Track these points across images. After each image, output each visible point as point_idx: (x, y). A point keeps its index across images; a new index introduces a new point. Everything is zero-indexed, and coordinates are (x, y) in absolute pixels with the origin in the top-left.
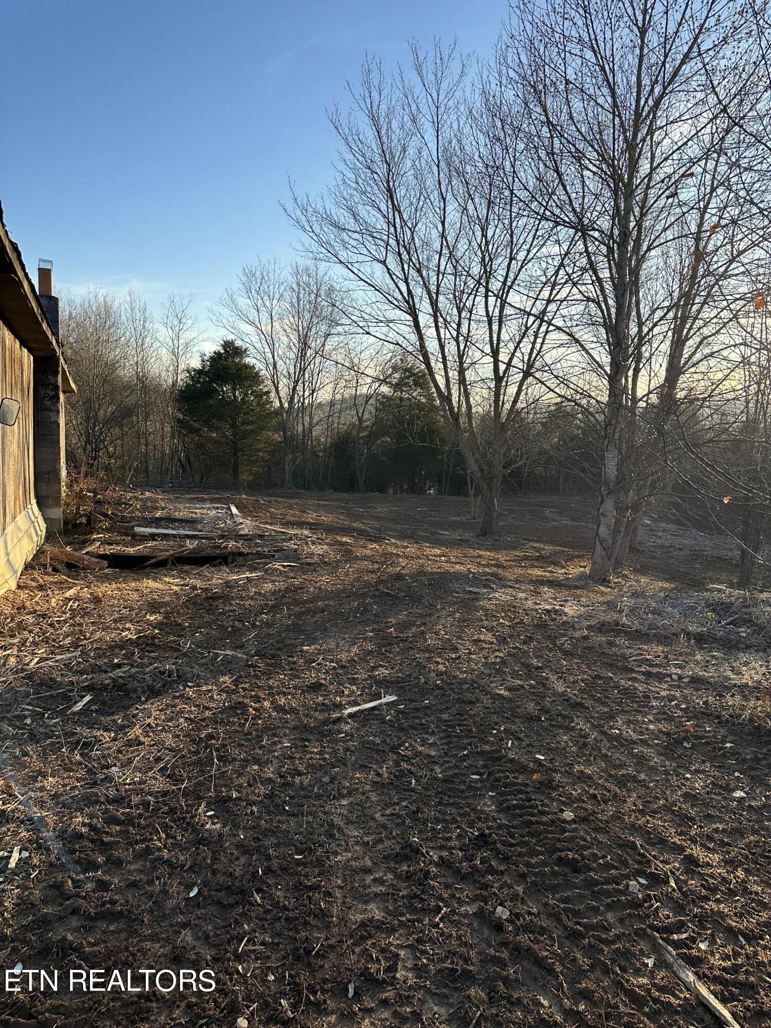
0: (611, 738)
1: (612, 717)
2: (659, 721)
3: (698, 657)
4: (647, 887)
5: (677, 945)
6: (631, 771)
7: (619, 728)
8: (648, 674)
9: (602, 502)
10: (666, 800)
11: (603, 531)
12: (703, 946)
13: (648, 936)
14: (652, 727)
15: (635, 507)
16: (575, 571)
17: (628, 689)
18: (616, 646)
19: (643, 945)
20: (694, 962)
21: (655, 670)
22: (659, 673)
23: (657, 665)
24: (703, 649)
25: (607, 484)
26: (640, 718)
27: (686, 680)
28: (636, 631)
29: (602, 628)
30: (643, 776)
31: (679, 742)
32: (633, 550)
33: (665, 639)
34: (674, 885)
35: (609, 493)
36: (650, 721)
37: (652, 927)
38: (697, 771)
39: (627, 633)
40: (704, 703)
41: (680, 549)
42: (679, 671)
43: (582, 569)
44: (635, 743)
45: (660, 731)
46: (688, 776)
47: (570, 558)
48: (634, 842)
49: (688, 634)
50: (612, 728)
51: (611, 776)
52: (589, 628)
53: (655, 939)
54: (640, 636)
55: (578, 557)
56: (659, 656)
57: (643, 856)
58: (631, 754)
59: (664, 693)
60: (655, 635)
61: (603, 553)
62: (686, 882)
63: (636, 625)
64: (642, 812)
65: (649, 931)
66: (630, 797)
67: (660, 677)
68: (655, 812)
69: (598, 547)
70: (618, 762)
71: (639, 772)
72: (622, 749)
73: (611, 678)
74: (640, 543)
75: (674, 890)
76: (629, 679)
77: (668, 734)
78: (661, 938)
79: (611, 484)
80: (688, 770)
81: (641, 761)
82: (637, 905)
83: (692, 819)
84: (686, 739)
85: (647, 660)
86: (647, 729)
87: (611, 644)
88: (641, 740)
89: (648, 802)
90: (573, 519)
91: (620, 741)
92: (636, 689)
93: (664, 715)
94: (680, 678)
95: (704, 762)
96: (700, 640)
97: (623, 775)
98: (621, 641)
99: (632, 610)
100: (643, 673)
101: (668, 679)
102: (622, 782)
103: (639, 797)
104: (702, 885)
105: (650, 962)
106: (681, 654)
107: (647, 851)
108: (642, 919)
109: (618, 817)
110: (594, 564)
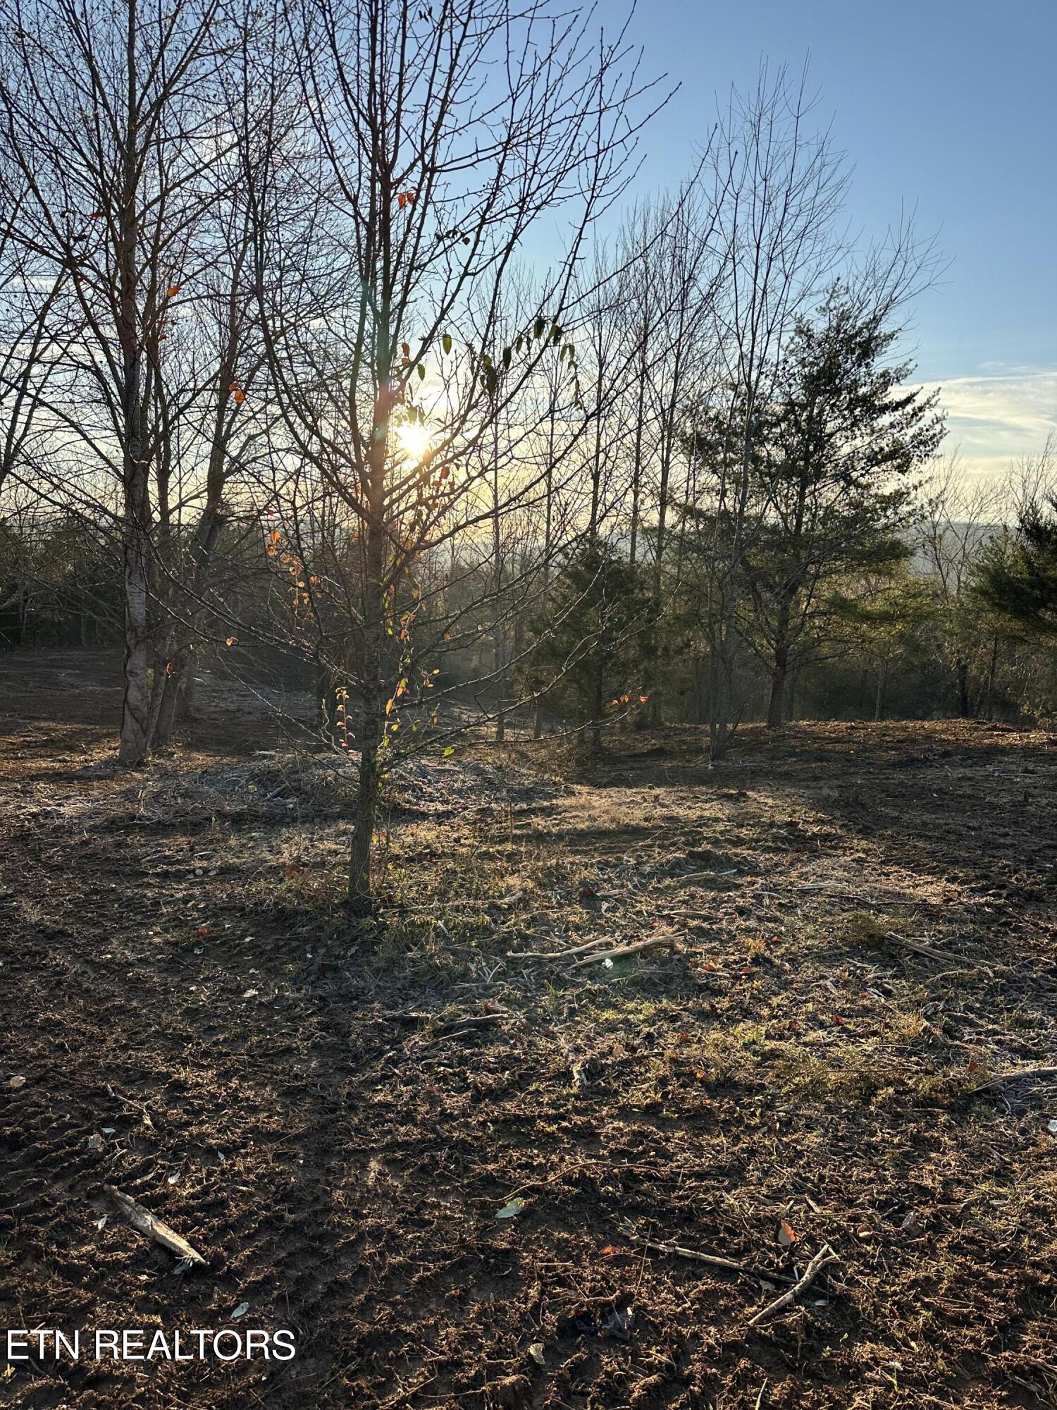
0: (96, 966)
1: (105, 939)
2: (166, 930)
3: (233, 842)
4: (114, 1136)
5: (135, 1191)
6: (119, 1001)
7: (117, 950)
8: (165, 875)
9: (129, 656)
10: (159, 1024)
11: (134, 696)
12: (171, 1181)
13: (104, 1192)
14: (157, 940)
15: (179, 662)
16: (101, 754)
17: (132, 899)
18: (127, 846)
19: (97, 1207)
20: (154, 1203)
21: (172, 869)
22: (179, 871)
23: (178, 862)
24: (239, 831)
25: (134, 630)
26: (143, 932)
27: (212, 873)
28: (159, 823)
29: (112, 826)
30: (134, 1004)
31: (188, 950)
32: (186, 718)
33: (195, 826)
34: (148, 1121)
35: (137, 643)
36: (156, 934)
37: (112, 1181)
38: (206, 979)
39: (143, 828)
40: (229, 896)
42: (205, 864)
43: (111, 752)
44: (131, 965)
45: (167, 942)
46: (193, 988)
47: (96, 739)
48: (105, 1087)
49: (222, 816)
50: (102, 953)
51: (90, 1014)
52: (92, 829)
53: (112, 1192)
54: (162, 828)
55: (108, 735)
56: (182, 850)
57: (116, 1099)
58: (124, 980)
59: (179, 895)
60: (183, 824)
61: (136, 726)
62: (164, 1114)
63: (158, 814)
64: (124, 1048)
65: (106, 1186)
66: (112, 1033)
67: (179, 876)
68: (142, 1043)
69: (128, 718)
70: (103, 995)
71: (129, 1000)
72: (112, 977)
73: (113, 890)
74: (198, 709)
75: (148, 1128)
76: (138, 886)
77: (176, 944)
78: (120, 1190)
79: (140, 630)
80: (194, 981)
81: (135, 986)
82: (94, 1160)
83: (189, 1039)
84: (197, 944)
85: (166, 857)
86: (150, 944)
87: (119, 845)
88: (139, 960)
89: (136, 1033)
90: (102, 683)
91: (117, 968)
92: (145, 896)
93: (177, 922)
94: (206, 871)
95: (215, 966)
96: (238, 821)
97: (106, 1010)
98: (135, 839)
99: (156, 797)
100: (157, 875)
101: (191, 876)
102: (102, 1020)
103: (124, 1031)
104: (186, 1111)
105: (100, 1224)
106: (210, 842)
107: (121, 1092)
108: (97, 1176)
109: (90, 1063)
110: (125, 742)
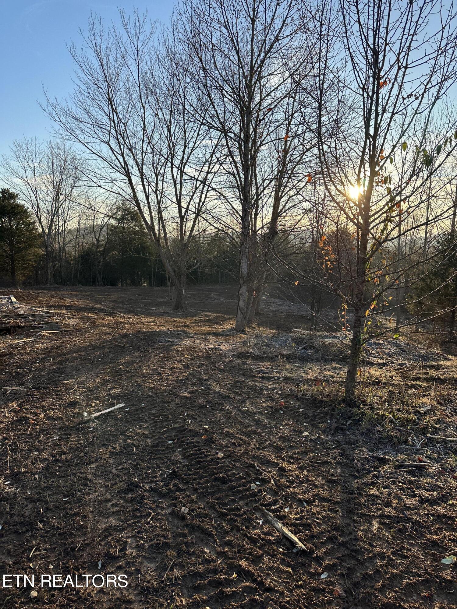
0: (243, 412)
1: (244, 401)
2: (267, 401)
3: (288, 367)
4: (260, 486)
5: (273, 511)
6: (253, 428)
7: (248, 406)
8: (263, 378)
9: (240, 287)
10: (271, 441)
11: (241, 304)
12: (286, 510)
13: (260, 509)
14: (264, 405)
15: (258, 290)
16: (227, 326)
17: (252, 386)
18: (247, 364)
19: (258, 514)
20: (281, 518)
21: (266, 375)
22: (268, 376)
23: (267, 373)
24: (290, 362)
25: (243, 277)
26: (258, 400)
27: (281, 379)
28: (257, 356)
29: (240, 355)
30: (259, 430)
31: (277, 411)
32: (258, 314)
33: (272, 359)
34: (273, 482)
35: (244, 283)
36: (263, 402)
37: (262, 505)
38: (286, 425)
39: (252, 357)
40: (290, 390)
41: (282, 312)
42: (278, 375)
43: (231, 326)
44: (255, 414)
45: (268, 406)
46: (281, 427)
47: (225, 320)
48: (254, 464)
49: (283, 355)
50: (244, 407)
51: (243, 432)
52: (233, 356)
53: (263, 510)
54: (258, 358)
55: (229, 319)
56: (268, 368)
57: (259, 470)
58: (253, 419)
59: (270, 387)
60: (267, 357)
61: (242, 315)
62: (279, 480)
63: (257, 352)
64: (258, 449)
65: (260, 507)
66: (252, 442)
67: (269, 379)
68: (265, 448)
69: (239, 312)
70: (246, 425)
71: (257, 428)
72: (249, 418)
73: (244, 382)
74: (261, 310)
75: (273, 485)
76: (253, 381)
77: (272, 407)
78: (266, 509)
79: (245, 277)
80: (281, 425)
81: (258, 423)
82: (254, 495)
83: (283, 449)
84: (281, 409)
85: (262, 370)
86: (262, 406)
87: (244, 363)
88: (259, 412)
89: (262, 443)
90: (226, 298)
91: (248, 414)
92: (256, 386)
93: (271, 398)
94: (279, 378)
95: (289, 420)
96: (289, 358)
97: (249, 431)
98: (249, 362)
99: (255, 345)
100: (260, 377)
101: (273, 379)
102: (248, 435)
103: (257, 441)
104: (287, 481)
105: (261, 522)
106: (279, 366)
107: (260, 468)
108: (256, 502)
109: (246, 452)
110: (237, 322)
